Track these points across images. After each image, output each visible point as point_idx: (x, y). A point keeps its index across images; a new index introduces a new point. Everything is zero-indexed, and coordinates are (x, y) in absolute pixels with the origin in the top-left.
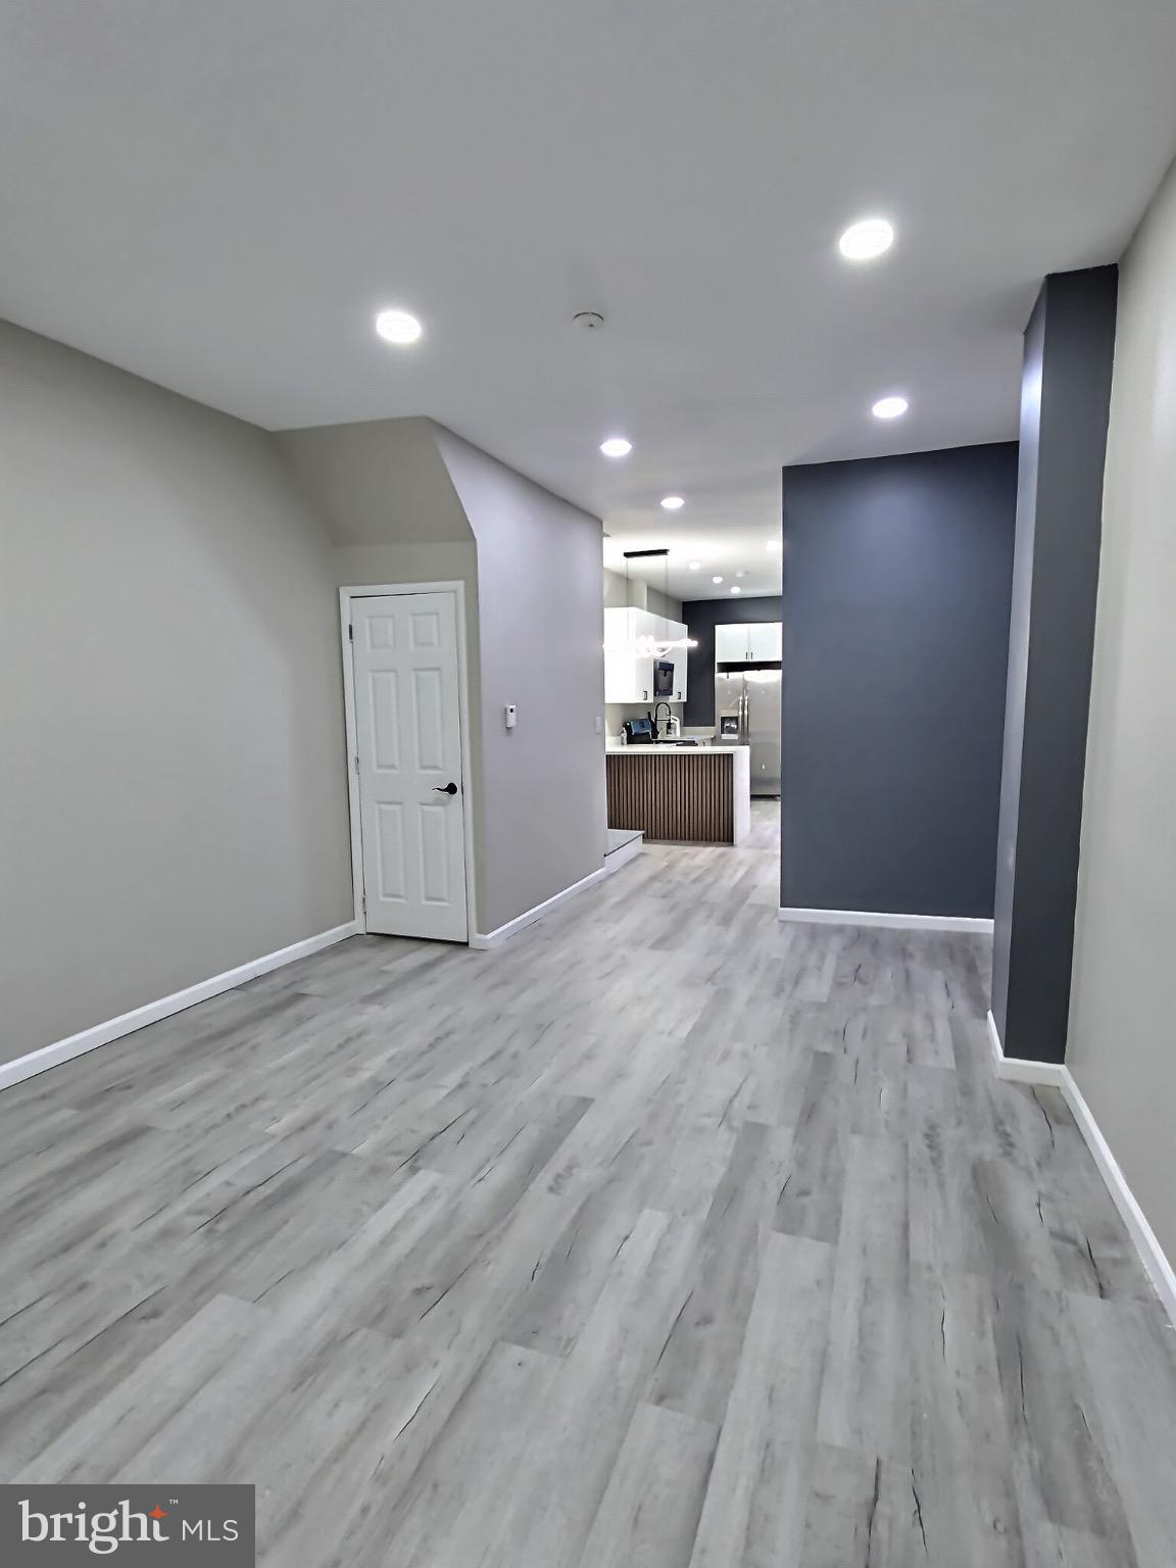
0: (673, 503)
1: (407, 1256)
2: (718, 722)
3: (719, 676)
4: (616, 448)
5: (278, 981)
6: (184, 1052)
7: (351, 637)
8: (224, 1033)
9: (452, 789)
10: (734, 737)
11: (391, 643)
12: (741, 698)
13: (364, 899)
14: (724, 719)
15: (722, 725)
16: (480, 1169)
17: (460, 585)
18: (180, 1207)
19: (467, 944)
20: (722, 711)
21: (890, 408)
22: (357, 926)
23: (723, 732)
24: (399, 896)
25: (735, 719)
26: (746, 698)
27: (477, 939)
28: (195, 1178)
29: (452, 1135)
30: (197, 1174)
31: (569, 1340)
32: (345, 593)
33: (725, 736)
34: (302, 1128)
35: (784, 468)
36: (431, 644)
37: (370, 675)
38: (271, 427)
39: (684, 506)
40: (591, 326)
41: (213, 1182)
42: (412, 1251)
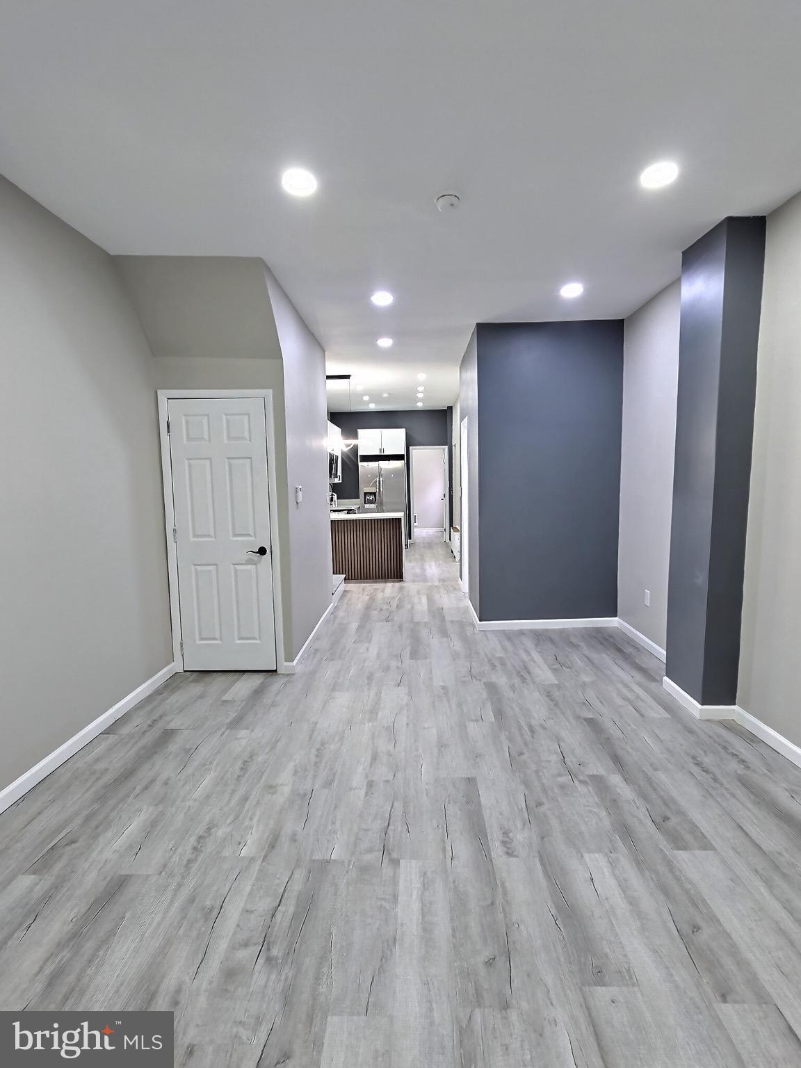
0: (385, 342)
1: (454, 936)
2: (362, 495)
3: (360, 464)
4: (382, 299)
5: (139, 720)
6: (101, 798)
7: (169, 432)
8: (128, 774)
9: (262, 551)
10: (373, 506)
11: (206, 436)
12: (378, 479)
13: (182, 644)
14: (366, 494)
15: (365, 498)
16: (444, 850)
17: (269, 393)
18: (222, 945)
19: (276, 671)
20: (364, 489)
21: (572, 291)
22: (176, 666)
23: (365, 503)
24: (215, 639)
25: (374, 494)
26: (381, 479)
27: (284, 667)
28: (213, 915)
29: (397, 826)
30: (211, 910)
31: (628, 971)
32: (162, 395)
33: (367, 506)
34: (272, 847)
35: (478, 325)
36: (243, 438)
37: (186, 461)
38: (114, 251)
39: (395, 345)
40: (452, 205)
41: (233, 913)
42: (454, 931)
